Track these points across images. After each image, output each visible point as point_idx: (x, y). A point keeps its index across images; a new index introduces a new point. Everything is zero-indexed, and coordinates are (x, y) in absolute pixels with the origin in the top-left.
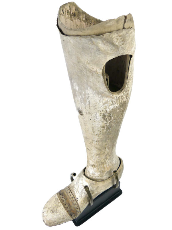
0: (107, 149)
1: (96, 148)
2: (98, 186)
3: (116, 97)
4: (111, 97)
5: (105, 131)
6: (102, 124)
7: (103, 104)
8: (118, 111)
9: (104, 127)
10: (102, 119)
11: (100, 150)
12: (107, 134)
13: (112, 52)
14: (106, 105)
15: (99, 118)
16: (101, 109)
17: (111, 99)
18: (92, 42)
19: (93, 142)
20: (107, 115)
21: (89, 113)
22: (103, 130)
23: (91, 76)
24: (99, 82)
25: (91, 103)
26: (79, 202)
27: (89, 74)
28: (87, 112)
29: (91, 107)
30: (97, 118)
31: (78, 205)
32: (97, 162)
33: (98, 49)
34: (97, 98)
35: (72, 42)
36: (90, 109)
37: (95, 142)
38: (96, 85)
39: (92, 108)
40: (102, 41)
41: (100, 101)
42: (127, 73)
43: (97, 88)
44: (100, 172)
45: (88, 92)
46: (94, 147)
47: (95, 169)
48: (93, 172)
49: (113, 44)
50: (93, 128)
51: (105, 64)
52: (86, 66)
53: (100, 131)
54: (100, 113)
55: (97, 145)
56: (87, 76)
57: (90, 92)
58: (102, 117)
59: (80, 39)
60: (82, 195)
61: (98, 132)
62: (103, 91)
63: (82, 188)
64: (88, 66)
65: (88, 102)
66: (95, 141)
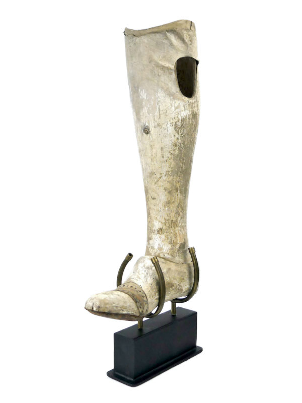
0: (179, 191)
1: (165, 189)
2: (169, 267)
3: (188, 102)
4: (183, 100)
5: (177, 152)
6: (173, 139)
7: (175, 109)
8: (191, 121)
9: (176, 145)
10: (175, 132)
11: (170, 192)
12: (180, 159)
13: (182, 49)
14: (178, 110)
15: (171, 129)
16: (173, 116)
17: (183, 103)
18: (167, 36)
19: (160, 178)
20: (180, 124)
21: (159, 125)
22: (174, 150)
23: (162, 75)
24: (170, 81)
25: (161, 109)
26: (143, 289)
27: (161, 72)
28: (156, 124)
29: (161, 116)
30: (169, 129)
31: (144, 292)
32: (165, 219)
33: (171, 44)
34: (168, 100)
35: (146, 41)
36: (160, 118)
37: (163, 176)
38: (168, 85)
39: (163, 116)
40: (175, 36)
41: (171, 105)
42: (195, 81)
43: (168, 88)
44: (170, 243)
45: (159, 95)
46: (162, 188)
47: (163, 236)
48: (159, 245)
49: (183, 40)
50: (162, 148)
51: (176, 61)
52: (158, 63)
53: (172, 152)
54: (172, 121)
55: (166, 182)
56: (158, 75)
57: (161, 94)
58: (173, 127)
59: (155, 35)
60: (147, 281)
61: (169, 155)
62: (175, 92)
63: (145, 271)
64: (160, 62)
65: (158, 109)
66: (165, 174)
